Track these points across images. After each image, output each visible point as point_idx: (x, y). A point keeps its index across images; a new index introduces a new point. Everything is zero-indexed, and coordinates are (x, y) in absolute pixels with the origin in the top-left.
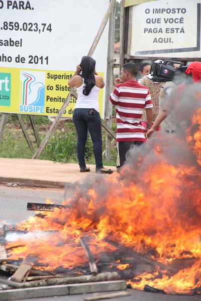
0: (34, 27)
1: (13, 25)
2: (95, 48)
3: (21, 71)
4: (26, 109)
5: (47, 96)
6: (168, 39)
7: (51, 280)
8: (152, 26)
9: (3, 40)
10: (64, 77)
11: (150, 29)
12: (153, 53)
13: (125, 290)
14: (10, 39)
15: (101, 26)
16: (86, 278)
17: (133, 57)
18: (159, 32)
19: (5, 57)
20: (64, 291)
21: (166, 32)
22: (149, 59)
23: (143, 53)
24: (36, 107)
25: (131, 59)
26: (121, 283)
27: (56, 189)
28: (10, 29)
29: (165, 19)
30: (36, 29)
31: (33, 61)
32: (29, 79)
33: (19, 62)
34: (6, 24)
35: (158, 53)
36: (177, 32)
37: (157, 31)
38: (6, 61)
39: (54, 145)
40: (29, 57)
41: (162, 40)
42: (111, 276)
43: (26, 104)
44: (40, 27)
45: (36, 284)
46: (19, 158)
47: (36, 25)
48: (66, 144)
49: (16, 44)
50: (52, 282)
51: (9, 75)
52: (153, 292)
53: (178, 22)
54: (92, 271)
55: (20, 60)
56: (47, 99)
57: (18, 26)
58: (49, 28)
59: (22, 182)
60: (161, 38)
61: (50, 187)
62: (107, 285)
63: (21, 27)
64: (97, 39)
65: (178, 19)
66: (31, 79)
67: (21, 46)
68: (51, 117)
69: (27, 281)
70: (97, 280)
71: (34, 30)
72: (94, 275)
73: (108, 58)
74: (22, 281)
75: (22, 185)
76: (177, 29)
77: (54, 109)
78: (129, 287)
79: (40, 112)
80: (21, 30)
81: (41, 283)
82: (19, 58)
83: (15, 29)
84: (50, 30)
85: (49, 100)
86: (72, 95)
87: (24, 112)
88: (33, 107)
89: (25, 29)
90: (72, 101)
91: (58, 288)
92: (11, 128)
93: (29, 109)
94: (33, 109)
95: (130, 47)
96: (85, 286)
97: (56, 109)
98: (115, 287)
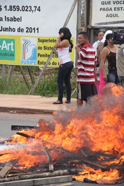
0: (29, 9)
1: (16, 7)
2: (68, 21)
3: (21, 37)
4: (25, 62)
5: (38, 54)
6: (115, 14)
7: (23, 176)
8: (105, 6)
9: (10, 18)
10: (49, 41)
11: (104, 8)
12: (106, 24)
13: (71, 181)
14: (14, 17)
15: (72, 7)
16: (46, 174)
17: (93, 27)
18: (110, 10)
19: (11, 29)
20: (31, 183)
21: (114, 10)
22: (103, 28)
23: (99, 24)
24: (31, 60)
25: (91, 28)
26: (68, 177)
27: (41, 114)
28: (14, 10)
29: (113, 2)
30: (30, 10)
31: (29, 31)
32: (27, 42)
33: (20, 31)
34: (11, 7)
35: (109, 24)
36: (121, 10)
37: (108, 9)
38: (11, 31)
39: (44, 85)
40: (26, 28)
41: (112, 15)
42: (63, 173)
43: (25, 59)
44: (33, 9)
45: (13, 179)
46: (20, 94)
47: (30, 7)
48: (52, 84)
49: (18, 20)
50: (23, 177)
51: (13, 41)
52: (90, 183)
53: (122, 3)
54: (50, 169)
55: (20, 30)
56: (38, 55)
57: (19, 8)
58: (39, 9)
59: (19, 110)
60: (111, 14)
61: (37, 113)
62: (59, 178)
63: (21, 8)
64: (70, 16)
65: (122, 1)
66: (28, 42)
67: (21, 21)
68: (41, 67)
69: (8, 177)
70: (53, 175)
71: (29, 10)
72: (51, 172)
73: (77, 28)
74: (5, 177)
75: (19, 112)
76: (122, 8)
77: (43, 62)
78: (74, 180)
79: (34, 64)
80: (21, 10)
81: (16, 179)
82: (20, 29)
83: (17, 10)
84: (40, 10)
85: (39, 56)
86: (53, 53)
87: (23, 64)
88: (29, 60)
89: (23, 10)
90: (55, 56)
91: (26, 181)
92: (20, 74)
93: (27, 62)
94: (29, 62)
95: (91, 20)
96: (44, 179)
97: (44, 62)
98: (65, 180)
